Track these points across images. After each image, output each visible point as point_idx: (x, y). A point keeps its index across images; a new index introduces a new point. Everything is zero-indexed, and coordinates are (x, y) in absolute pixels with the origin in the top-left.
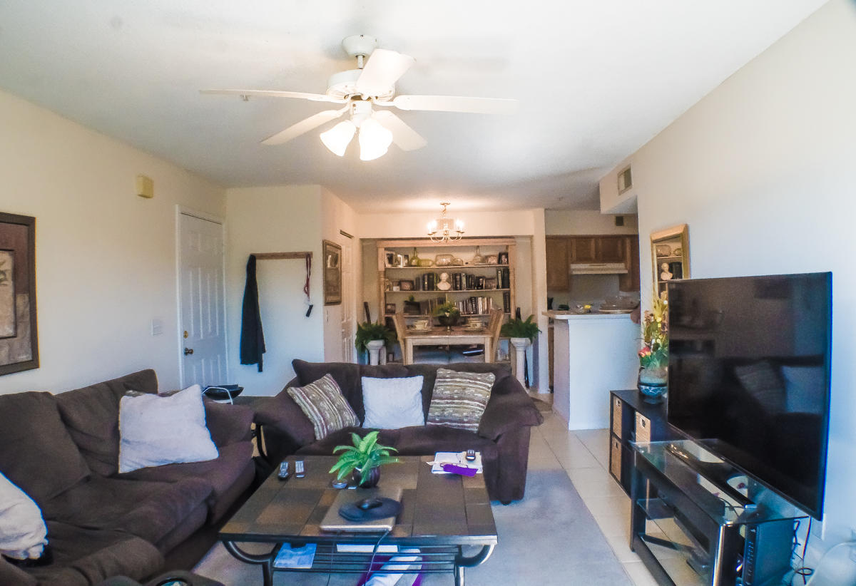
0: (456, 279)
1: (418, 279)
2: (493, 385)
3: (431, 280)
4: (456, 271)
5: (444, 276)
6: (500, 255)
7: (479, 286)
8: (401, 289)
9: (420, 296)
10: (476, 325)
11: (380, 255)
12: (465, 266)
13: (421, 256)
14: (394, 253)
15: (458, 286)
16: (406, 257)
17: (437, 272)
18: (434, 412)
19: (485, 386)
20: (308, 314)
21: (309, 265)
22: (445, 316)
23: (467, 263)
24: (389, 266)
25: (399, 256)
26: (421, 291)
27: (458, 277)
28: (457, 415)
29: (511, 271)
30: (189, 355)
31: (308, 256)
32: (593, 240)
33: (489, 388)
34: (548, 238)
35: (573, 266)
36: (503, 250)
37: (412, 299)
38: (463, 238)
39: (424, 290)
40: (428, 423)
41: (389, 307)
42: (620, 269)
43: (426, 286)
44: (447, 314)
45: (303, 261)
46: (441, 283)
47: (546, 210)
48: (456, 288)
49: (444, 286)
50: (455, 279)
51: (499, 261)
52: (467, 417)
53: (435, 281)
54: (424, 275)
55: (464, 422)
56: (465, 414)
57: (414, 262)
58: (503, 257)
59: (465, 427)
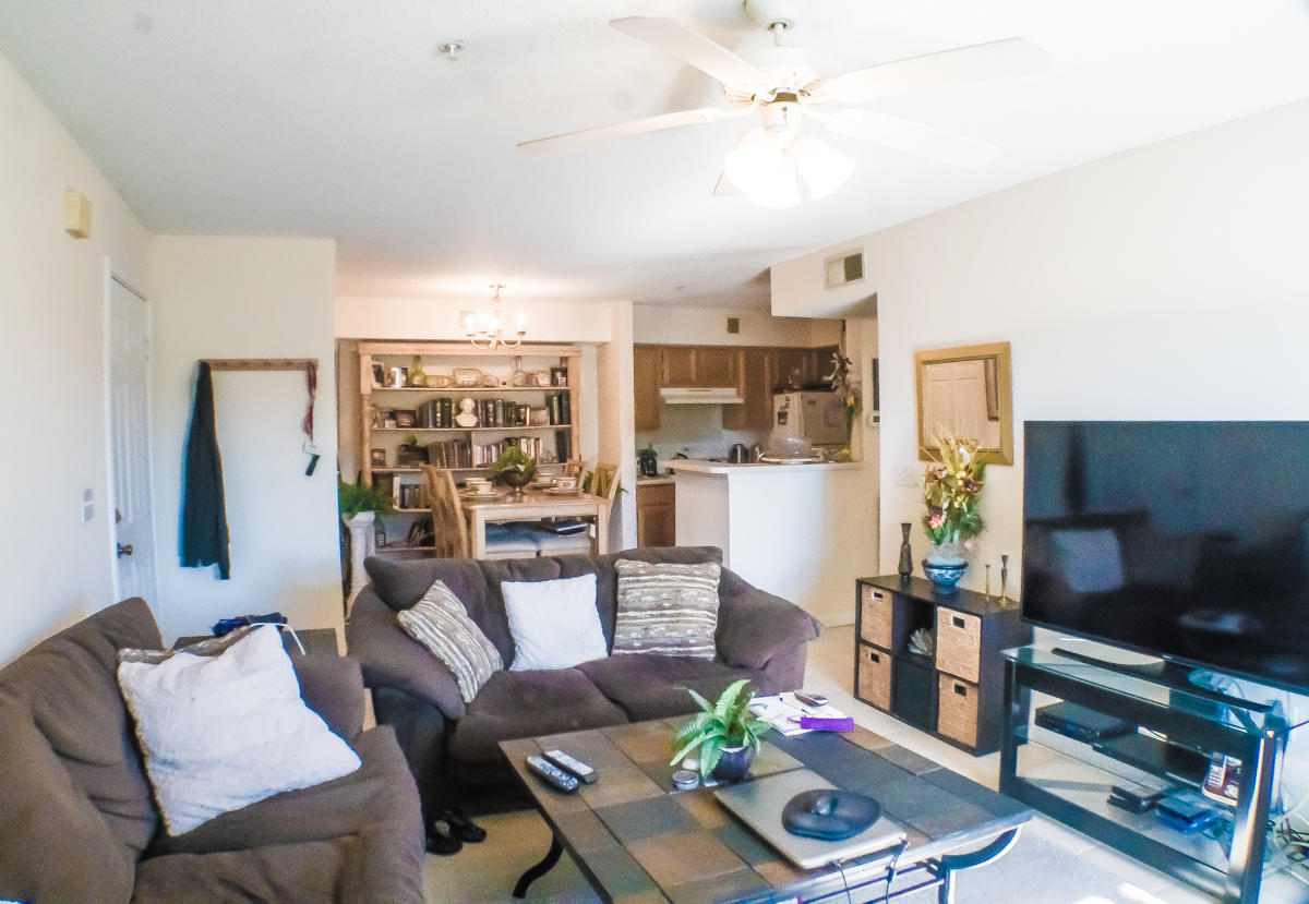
0: (487, 410)
1: (423, 408)
2: (718, 581)
3: (445, 410)
4: (488, 395)
5: (468, 404)
6: (553, 371)
7: (519, 420)
8: (398, 426)
9: (426, 437)
10: (569, 484)
11: (363, 369)
12: (506, 387)
13: (428, 370)
14: (382, 364)
15: (491, 420)
16: (405, 371)
17: (453, 396)
18: (631, 632)
19: (709, 584)
20: (310, 472)
21: (312, 383)
22: (517, 471)
23: (504, 384)
24: (377, 386)
25: (394, 369)
26: (431, 428)
27: (491, 406)
28: (674, 634)
29: (573, 396)
30: (124, 556)
31: (310, 368)
32: (694, 352)
33: (714, 587)
34: (638, 347)
35: (664, 392)
36: (556, 363)
37: (415, 442)
39: (435, 425)
40: (615, 652)
41: (376, 455)
42: (730, 397)
43: (438, 420)
44: (522, 468)
45: (300, 377)
46: (462, 415)
47: (634, 303)
48: (487, 424)
49: (467, 420)
50: (485, 410)
51: (554, 382)
52: (693, 636)
53: (453, 412)
54: (435, 402)
55: (692, 645)
56: (690, 632)
57: (417, 380)
58: (559, 374)
59: (690, 652)
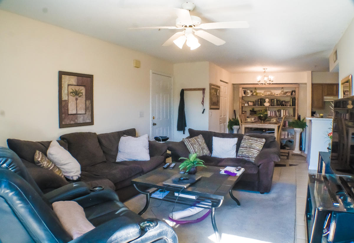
0: (272, 102)
1: (256, 101)
2: (264, 144)
3: (261, 101)
4: (272, 98)
5: (267, 100)
6: (292, 91)
7: (282, 105)
8: (248, 105)
9: (257, 108)
10: (273, 121)
11: (240, 91)
12: (277, 96)
13: (258, 91)
14: (246, 90)
15: (273, 104)
16: (251, 91)
17: (264, 98)
18: (240, 153)
19: (260, 144)
20: (203, 113)
21: (204, 93)
22: (261, 116)
23: (277, 95)
24: (244, 95)
25: (248, 91)
26: (257, 106)
28: (247, 154)
29: (296, 99)
30: (155, 126)
31: (204, 90)
32: (335, 86)
33: (262, 145)
34: (313, 84)
35: (325, 97)
36: (294, 90)
37: (253, 109)
38: (272, 84)
39: (258, 106)
40: (237, 157)
41: (243, 112)
43: (259, 104)
44: (262, 115)
45: (202, 92)
46: (266, 103)
47: (312, 72)
48: (272, 105)
49: (267, 104)
50: (271, 101)
51: (292, 94)
52: (251, 156)
53: (263, 102)
54: (259, 99)
55: (250, 158)
56: (250, 154)
57: (255, 94)
58: (294, 92)
59: (249, 159)
